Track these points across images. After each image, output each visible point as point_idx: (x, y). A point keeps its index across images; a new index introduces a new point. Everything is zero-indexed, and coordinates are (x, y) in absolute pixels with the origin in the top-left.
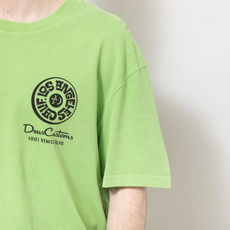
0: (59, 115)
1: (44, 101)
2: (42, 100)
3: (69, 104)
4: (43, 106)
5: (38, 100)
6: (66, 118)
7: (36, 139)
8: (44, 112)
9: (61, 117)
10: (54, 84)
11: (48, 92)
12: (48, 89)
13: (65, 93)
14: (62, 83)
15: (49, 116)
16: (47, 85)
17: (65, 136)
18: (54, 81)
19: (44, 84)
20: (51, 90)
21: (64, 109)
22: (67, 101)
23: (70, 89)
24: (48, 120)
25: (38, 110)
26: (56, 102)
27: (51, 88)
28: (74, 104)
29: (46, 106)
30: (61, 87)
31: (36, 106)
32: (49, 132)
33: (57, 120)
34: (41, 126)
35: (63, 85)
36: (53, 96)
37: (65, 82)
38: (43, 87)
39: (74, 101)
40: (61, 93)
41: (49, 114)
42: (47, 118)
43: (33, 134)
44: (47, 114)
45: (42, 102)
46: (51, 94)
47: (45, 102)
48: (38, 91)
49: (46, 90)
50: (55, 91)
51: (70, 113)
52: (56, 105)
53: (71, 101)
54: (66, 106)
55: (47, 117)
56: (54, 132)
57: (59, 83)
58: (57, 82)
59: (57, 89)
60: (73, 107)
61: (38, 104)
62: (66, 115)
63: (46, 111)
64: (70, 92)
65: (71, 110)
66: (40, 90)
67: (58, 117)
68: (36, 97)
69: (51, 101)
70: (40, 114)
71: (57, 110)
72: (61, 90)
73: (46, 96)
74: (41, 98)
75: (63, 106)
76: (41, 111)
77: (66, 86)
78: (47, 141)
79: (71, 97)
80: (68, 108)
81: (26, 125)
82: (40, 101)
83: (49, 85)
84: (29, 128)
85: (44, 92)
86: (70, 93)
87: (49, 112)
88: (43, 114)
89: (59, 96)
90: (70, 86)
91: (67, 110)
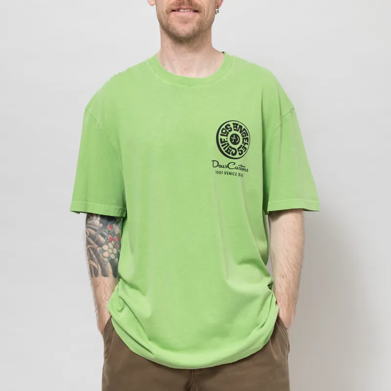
0: (239, 151)
1: (226, 140)
2: (224, 140)
3: (245, 141)
4: (225, 144)
5: (221, 139)
6: (244, 153)
7: (220, 173)
8: (226, 149)
9: (240, 152)
10: (232, 126)
11: (228, 133)
12: (227, 131)
13: (240, 132)
14: (238, 124)
15: (231, 152)
16: (226, 127)
17: (242, 168)
18: (231, 124)
19: (224, 127)
20: (230, 131)
21: (241, 145)
22: (243, 139)
23: (244, 129)
24: (231, 156)
25: (222, 148)
26: (235, 140)
27: (230, 129)
28: (248, 141)
29: (228, 144)
30: (237, 128)
31: (221, 145)
32: (231, 166)
33: (237, 156)
34: (224, 161)
35: (238, 126)
36: (232, 136)
37: (240, 124)
38: (223, 129)
39: (247, 139)
40: (238, 133)
41: (231, 150)
42: (229, 154)
43: (218, 169)
44: (229, 151)
45: (225, 141)
46: (230, 134)
47: (227, 141)
48: (220, 132)
49: (226, 131)
50: (233, 132)
51: (246, 149)
52: (235, 143)
53: (246, 139)
54: (243, 143)
55: (229, 153)
56: (237, 165)
57: (235, 125)
58: (234, 124)
59: (235, 130)
60: (247, 144)
61: (221, 143)
62: (243, 151)
63: (228, 148)
64: (244, 131)
65: (246, 146)
66: (222, 132)
67: (238, 152)
68: (220, 137)
69: (231, 140)
70: (224, 151)
71: (236, 147)
72: (238, 131)
73: (227, 136)
74: (223, 138)
75: (241, 143)
76: (224, 149)
77: (241, 127)
78: (230, 173)
79: (246, 136)
80: (245, 145)
81: (213, 161)
82: (223, 140)
83: (228, 127)
84: (216, 164)
85: (225, 133)
86: (244, 133)
87: (230, 149)
88: (226, 151)
89: (236, 135)
90: (244, 127)
91: (244, 147)
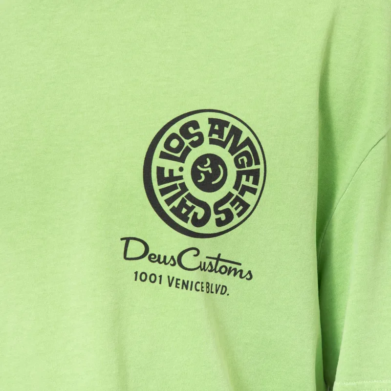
0: (217, 212)
1: (176, 173)
2: (171, 171)
3: (244, 182)
4: (174, 187)
5: (160, 170)
6: (236, 220)
7: (153, 278)
8: (176, 203)
9: (223, 217)
10: (205, 128)
11: (188, 150)
12: (187, 142)
13: (232, 151)
14: (226, 124)
15: (191, 216)
16: (184, 130)
17: (232, 269)
18: (203, 121)
19: (176, 129)
20: (195, 144)
21: (230, 195)
22: (239, 175)
23: (248, 142)
24: (189, 226)
25: (161, 200)
26: (210, 177)
27: (196, 138)
28: (256, 182)
29: (184, 187)
30: (221, 136)
31: (157, 188)
32: (189, 260)
33: (211, 227)
35: (227, 131)
36: (201, 161)
37: (233, 122)
38: (173, 136)
39: (256, 173)
40: (223, 153)
41: (190, 209)
42: (186, 220)
43: (145, 265)
44: (184, 211)
45: (172, 178)
46: (195, 154)
47: (181, 178)
48: (160, 147)
49: (182, 143)
50: (207, 148)
51: (246, 206)
52: (208, 186)
53: (248, 173)
54: (236, 187)
55: (185, 218)
57: (217, 125)
58: (212, 121)
59: (212, 142)
60: (253, 191)
61: (160, 183)
62: (235, 212)
63: (183, 201)
64: (247, 148)
65: (248, 198)
66: (167, 145)
67: (213, 217)
68: (157, 162)
69: (195, 174)
70: (167, 209)
72: (223, 145)
73: (182, 159)
74: (168, 165)
75: (228, 187)
76: (169, 202)
77: (236, 132)
78: (185, 285)
79: (250, 164)
80: (242, 193)
81: (128, 240)
82: (167, 175)
83: (191, 130)
84: (136, 249)
85: (177, 150)
86: (246, 153)
87: (189, 203)
88: (173, 210)
89: (216, 161)
90: (246, 134)
91: (237, 199)
